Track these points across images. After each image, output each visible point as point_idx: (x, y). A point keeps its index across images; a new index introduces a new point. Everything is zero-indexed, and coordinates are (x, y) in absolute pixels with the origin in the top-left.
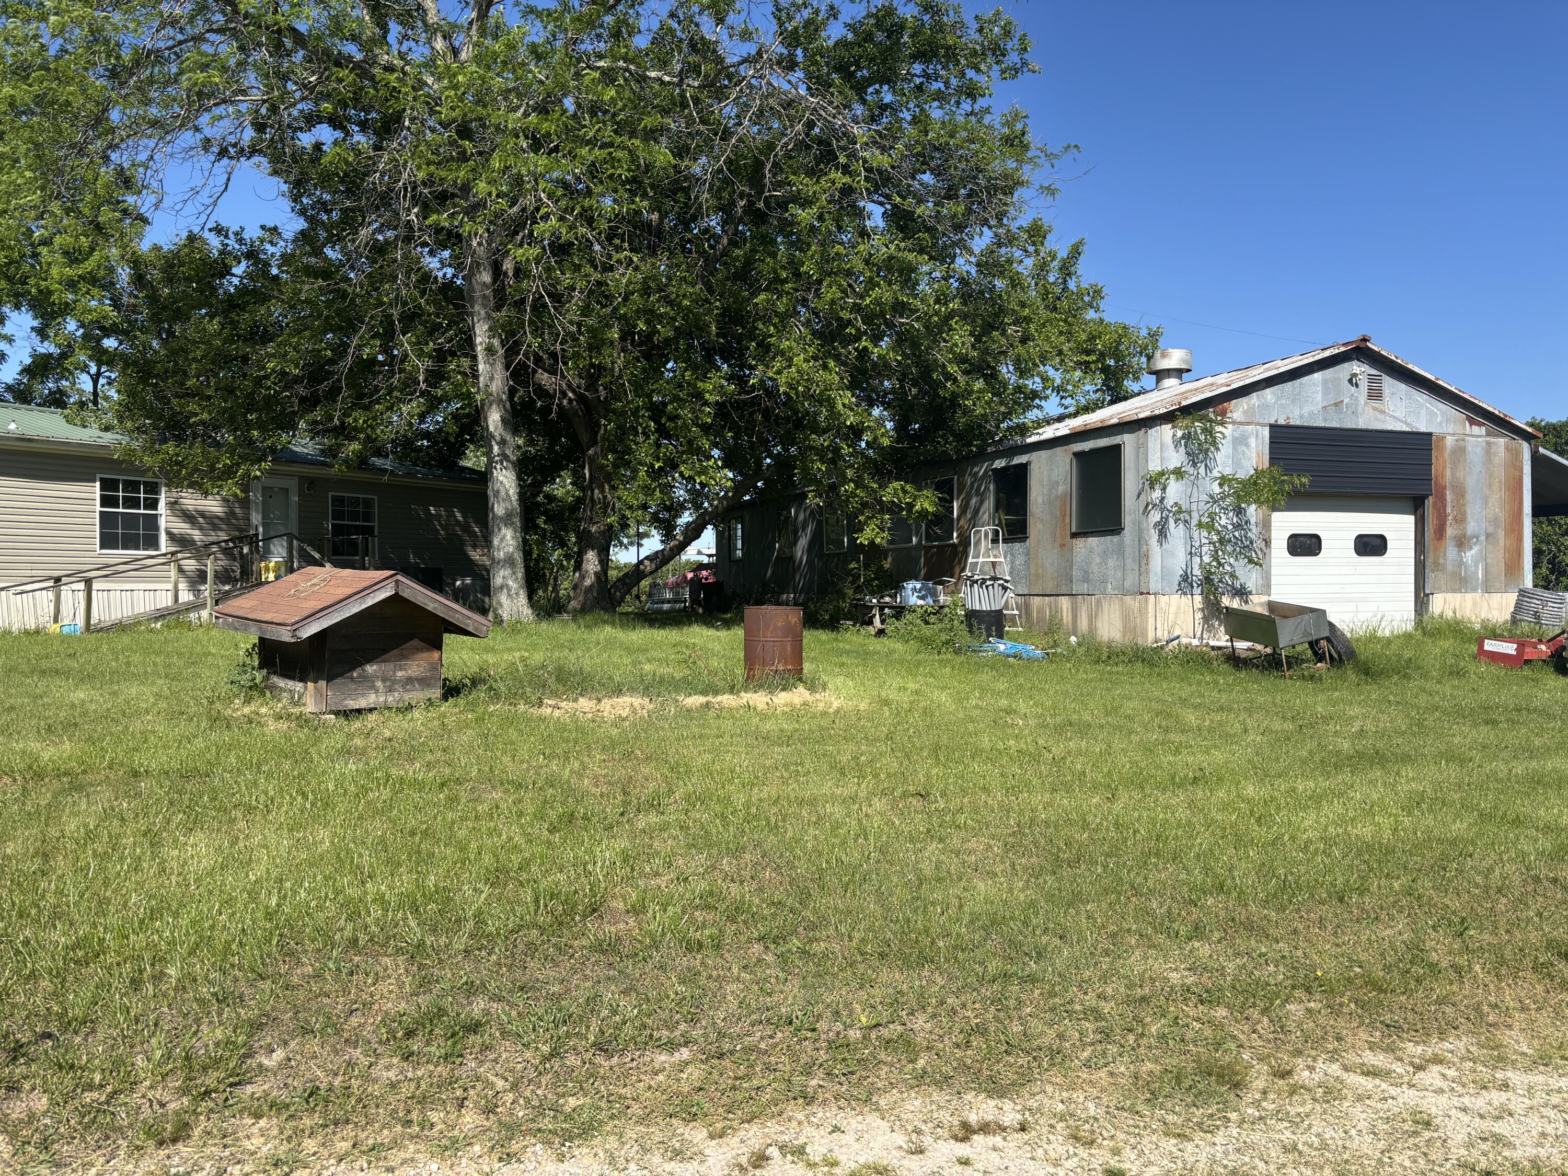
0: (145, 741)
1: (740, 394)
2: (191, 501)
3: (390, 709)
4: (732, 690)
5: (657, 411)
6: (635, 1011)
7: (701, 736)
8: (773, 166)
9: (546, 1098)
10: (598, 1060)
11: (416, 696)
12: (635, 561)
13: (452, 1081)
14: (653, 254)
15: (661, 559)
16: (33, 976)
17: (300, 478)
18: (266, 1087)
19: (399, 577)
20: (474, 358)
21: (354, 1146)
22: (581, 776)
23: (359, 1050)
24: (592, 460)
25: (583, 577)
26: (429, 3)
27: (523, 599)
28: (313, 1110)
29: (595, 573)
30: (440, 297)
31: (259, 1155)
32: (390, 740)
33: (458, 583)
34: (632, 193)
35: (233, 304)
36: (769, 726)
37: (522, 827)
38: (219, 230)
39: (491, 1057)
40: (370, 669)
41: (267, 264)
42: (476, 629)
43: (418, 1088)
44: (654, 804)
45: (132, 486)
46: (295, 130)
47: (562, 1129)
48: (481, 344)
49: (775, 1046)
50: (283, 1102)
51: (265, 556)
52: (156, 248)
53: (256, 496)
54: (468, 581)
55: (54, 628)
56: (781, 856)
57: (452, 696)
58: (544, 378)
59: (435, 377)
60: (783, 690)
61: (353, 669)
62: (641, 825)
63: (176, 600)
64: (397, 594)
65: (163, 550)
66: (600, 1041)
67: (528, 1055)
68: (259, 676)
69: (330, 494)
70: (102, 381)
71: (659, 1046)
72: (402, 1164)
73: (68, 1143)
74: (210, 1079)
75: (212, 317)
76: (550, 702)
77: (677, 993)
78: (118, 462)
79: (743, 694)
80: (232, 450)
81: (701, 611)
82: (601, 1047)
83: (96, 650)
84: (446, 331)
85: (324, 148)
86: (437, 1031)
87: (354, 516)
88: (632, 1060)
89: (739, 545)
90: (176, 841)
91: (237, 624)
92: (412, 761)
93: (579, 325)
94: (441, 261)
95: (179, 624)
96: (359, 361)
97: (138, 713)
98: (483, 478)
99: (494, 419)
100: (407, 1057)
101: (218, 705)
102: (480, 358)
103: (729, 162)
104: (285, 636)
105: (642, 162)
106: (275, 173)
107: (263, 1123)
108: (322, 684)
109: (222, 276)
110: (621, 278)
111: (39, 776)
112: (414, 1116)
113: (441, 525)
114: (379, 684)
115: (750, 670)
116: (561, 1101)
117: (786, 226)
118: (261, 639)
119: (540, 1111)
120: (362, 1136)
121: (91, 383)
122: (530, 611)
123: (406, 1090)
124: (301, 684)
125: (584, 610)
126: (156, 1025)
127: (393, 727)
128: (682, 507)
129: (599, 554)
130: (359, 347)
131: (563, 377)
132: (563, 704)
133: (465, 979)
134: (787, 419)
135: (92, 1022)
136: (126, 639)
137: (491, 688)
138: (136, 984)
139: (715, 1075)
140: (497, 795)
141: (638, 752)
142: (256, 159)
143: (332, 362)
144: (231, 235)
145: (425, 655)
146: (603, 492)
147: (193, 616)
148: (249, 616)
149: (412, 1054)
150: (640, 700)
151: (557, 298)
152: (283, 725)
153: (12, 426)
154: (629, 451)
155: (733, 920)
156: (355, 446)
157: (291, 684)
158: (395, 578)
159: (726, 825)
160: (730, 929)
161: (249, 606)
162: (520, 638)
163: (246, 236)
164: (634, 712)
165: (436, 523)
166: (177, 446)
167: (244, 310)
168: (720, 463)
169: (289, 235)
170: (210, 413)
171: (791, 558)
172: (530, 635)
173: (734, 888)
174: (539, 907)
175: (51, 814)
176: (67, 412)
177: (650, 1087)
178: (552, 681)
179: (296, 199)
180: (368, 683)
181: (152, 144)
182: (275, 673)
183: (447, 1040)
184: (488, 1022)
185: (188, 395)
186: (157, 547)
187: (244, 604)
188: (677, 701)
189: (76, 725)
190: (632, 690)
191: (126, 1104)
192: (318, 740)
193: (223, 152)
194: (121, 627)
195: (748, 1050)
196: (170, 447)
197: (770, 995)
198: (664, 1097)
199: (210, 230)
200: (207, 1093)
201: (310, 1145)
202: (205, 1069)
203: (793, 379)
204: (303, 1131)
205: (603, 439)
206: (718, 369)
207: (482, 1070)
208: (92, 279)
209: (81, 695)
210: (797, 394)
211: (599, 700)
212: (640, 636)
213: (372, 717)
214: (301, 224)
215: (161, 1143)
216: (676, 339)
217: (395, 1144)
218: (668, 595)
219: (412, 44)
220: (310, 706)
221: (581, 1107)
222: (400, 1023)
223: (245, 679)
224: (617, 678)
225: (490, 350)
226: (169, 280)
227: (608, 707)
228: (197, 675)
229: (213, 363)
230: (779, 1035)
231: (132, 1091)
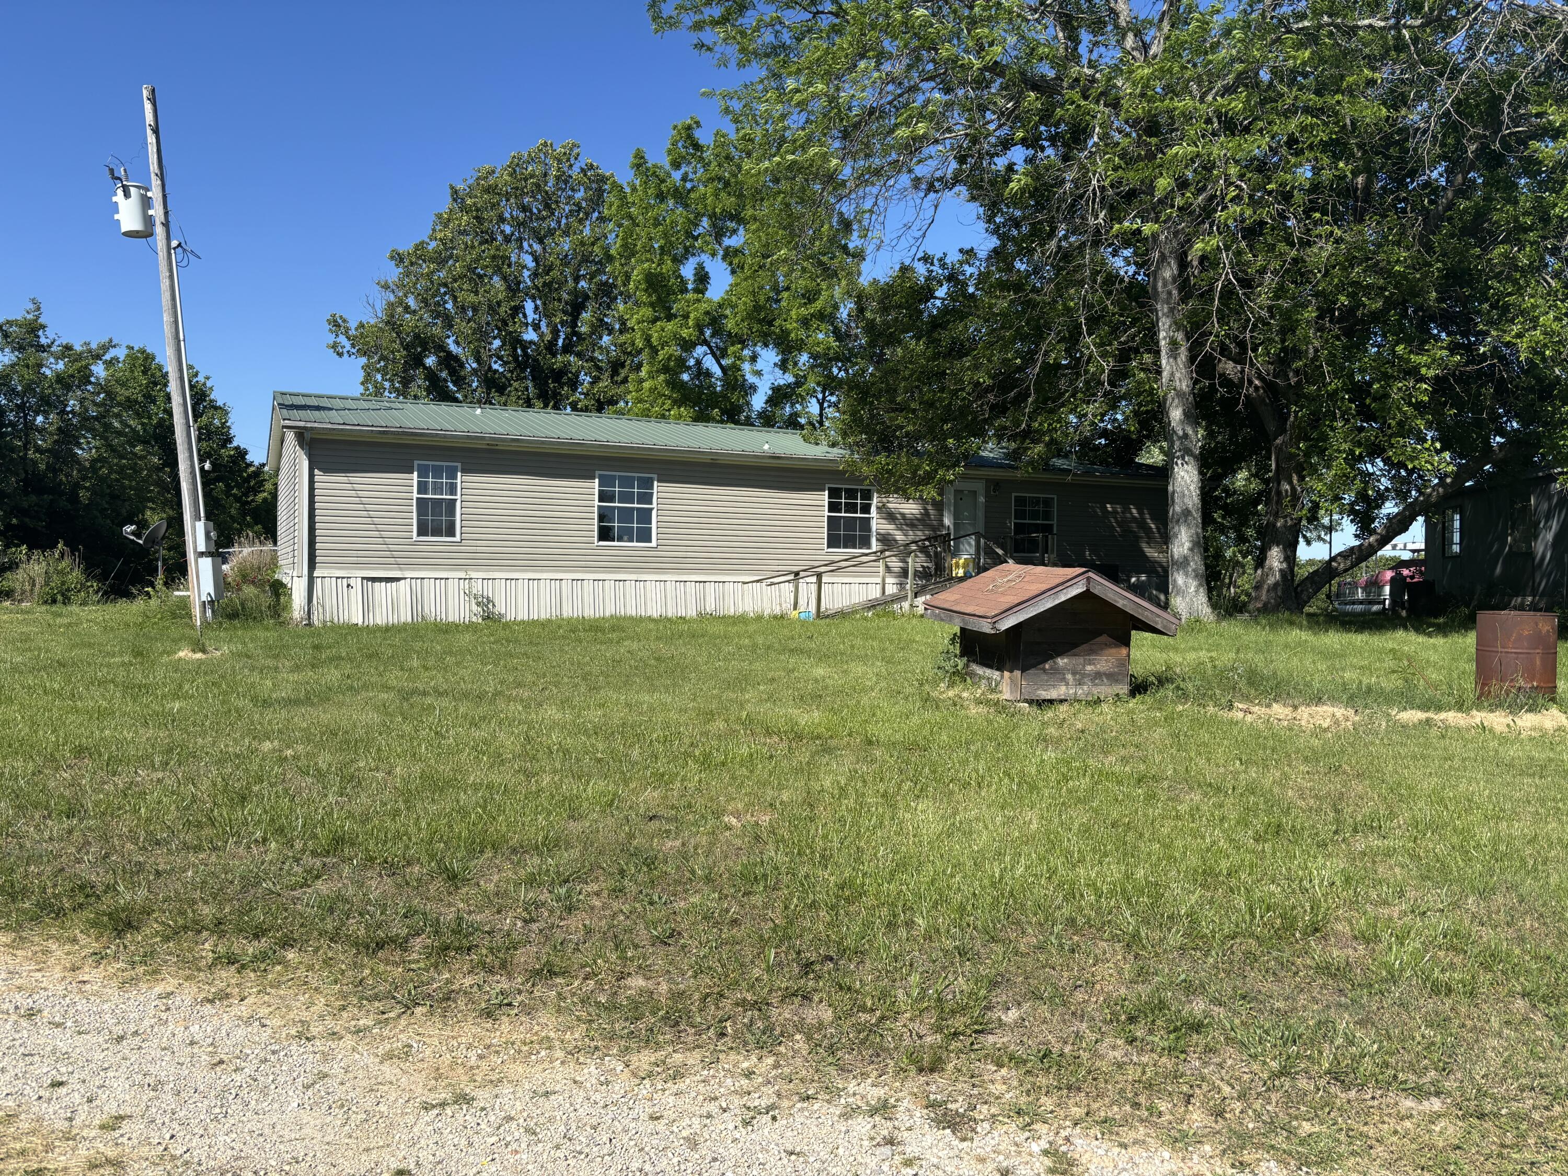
0: (874, 715)
1: (1467, 364)
2: (896, 504)
3: (1079, 701)
4: (1460, 706)
5: (1359, 391)
6: (1375, 1046)
7: (1423, 757)
8: (1514, 97)
9: (1277, 1116)
10: (1333, 1090)
11: (1104, 690)
12: (1327, 558)
13: (1177, 1076)
14: (1361, 220)
15: (1357, 556)
16: (814, 905)
17: (987, 481)
18: (1005, 1040)
19: (1090, 574)
20: (1157, 353)
21: (1087, 1114)
22: (1283, 786)
23: (1085, 1025)
24: (1279, 450)
25: (1265, 576)
26: (1121, 7)
27: (1202, 598)
28: (1048, 1070)
29: (1281, 570)
30: (1124, 295)
31: (1003, 1101)
32: (1083, 731)
33: (1133, 580)
34: (1336, 158)
35: (937, 323)
36: (1513, 752)
37: (1223, 831)
38: (926, 259)
39: (1217, 1060)
40: (1062, 662)
41: (965, 285)
42: (1165, 627)
43: (1144, 1073)
44: (1371, 826)
45: (851, 494)
46: (992, 156)
47: (1298, 1153)
48: (1165, 338)
49: (1552, 1120)
50: (1020, 1057)
51: (956, 553)
52: (875, 282)
53: (950, 497)
54: (1143, 578)
55: (794, 614)
56: (1544, 904)
57: (1140, 693)
58: (1229, 368)
59: (1119, 375)
60: (1530, 710)
61: (1045, 661)
62: (1360, 846)
63: (884, 592)
64: (1088, 590)
65: (874, 548)
66: (1334, 1069)
67: (1256, 1067)
68: (961, 663)
69: (1013, 495)
70: (826, 405)
71: (1403, 1090)
72: (1134, 1143)
73: (849, 1053)
74: (959, 1022)
75: (918, 339)
76: (1240, 706)
77: (1423, 1037)
78: (844, 472)
79: (1474, 712)
80: (931, 457)
81: (1404, 613)
82: (1336, 1076)
83: (827, 634)
84: (1130, 328)
85: (1016, 168)
86: (1159, 1022)
87: (1034, 515)
88: (1373, 1098)
89: (1457, 538)
90: (908, 805)
91: (943, 614)
92: (1106, 753)
93: (1270, 309)
94: (1126, 259)
95: (887, 614)
96: (1046, 367)
97: (864, 690)
98: (1163, 473)
99: (1176, 414)
100: (1131, 1041)
101: (927, 687)
102: (1163, 353)
103: (1457, 103)
104: (986, 627)
105: (1348, 122)
106: (973, 198)
107: (1004, 1071)
108: (1017, 673)
109: (927, 301)
110: (1322, 251)
111: (799, 737)
112: (1142, 1099)
113: (1117, 522)
114: (1069, 677)
115: (1484, 685)
116: (1294, 1123)
117: (1531, 166)
118: (962, 630)
119: (1272, 1126)
120: (1095, 1106)
121: (818, 406)
122: (1209, 610)
123: (1132, 1073)
124: (998, 673)
125: (1266, 610)
126: (911, 965)
127: (1083, 719)
128: (1382, 498)
129: (1285, 549)
130: (1046, 353)
131: (1252, 365)
132: (1256, 709)
133: (1183, 977)
134: (1531, 389)
135: (862, 953)
136: (847, 625)
137: (1178, 688)
138: (891, 926)
139: (1476, 1136)
140: (1197, 797)
141: (1347, 768)
142: (957, 189)
143: (1020, 369)
144: (936, 261)
145: (1113, 651)
146: (1290, 483)
147: (896, 606)
148: (954, 608)
149: (1135, 1039)
150: (1342, 711)
151: (1247, 283)
152: (982, 709)
153: (766, 447)
154: (1325, 438)
155: (1488, 968)
156: (1039, 448)
157: (988, 672)
158: (1086, 575)
159: (1468, 860)
160: (1485, 977)
161: (953, 599)
162: (1202, 637)
163: (948, 260)
164: (1337, 723)
165: (1112, 520)
166: (888, 457)
167: (945, 328)
168: (1438, 445)
169: (982, 254)
170: (915, 424)
171: (1530, 554)
172: (1210, 635)
173: (1487, 934)
174: (1255, 917)
175: (808, 771)
176: (804, 432)
177: (1396, 1132)
178: (1242, 684)
179: (990, 220)
180: (1058, 676)
181: (875, 190)
182: (974, 661)
183: (1170, 1033)
184: (1210, 1024)
185: (897, 409)
186: (869, 547)
187: (949, 597)
188: (1389, 715)
189: (820, 696)
190: (1334, 700)
191: (891, 1029)
192: (1016, 727)
193: (931, 188)
194: (842, 615)
195: (1515, 1117)
196: (882, 458)
197: (1543, 1060)
198: (1413, 1146)
199: (919, 260)
200: (956, 1034)
201: (1047, 1103)
202: (953, 1012)
203: (1537, 343)
204: (1040, 1088)
205: (1293, 426)
206: (1437, 339)
207: (1206, 1071)
208: (821, 316)
209: (820, 672)
210: (1544, 359)
211: (1295, 708)
212: (1334, 639)
213: (1064, 708)
214: (994, 242)
215: (921, 1070)
216: (1384, 311)
217: (1125, 1122)
218: (1360, 595)
219: (1102, 49)
220: (1006, 694)
221: (1319, 1135)
222: (1123, 1006)
223: (948, 666)
224: (1316, 685)
225: (1174, 344)
226: (885, 310)
227: (1306, 716)
228: (907, 660)
229: (918, 380)
230: (1557, 1108)
231: (896, 1020)
